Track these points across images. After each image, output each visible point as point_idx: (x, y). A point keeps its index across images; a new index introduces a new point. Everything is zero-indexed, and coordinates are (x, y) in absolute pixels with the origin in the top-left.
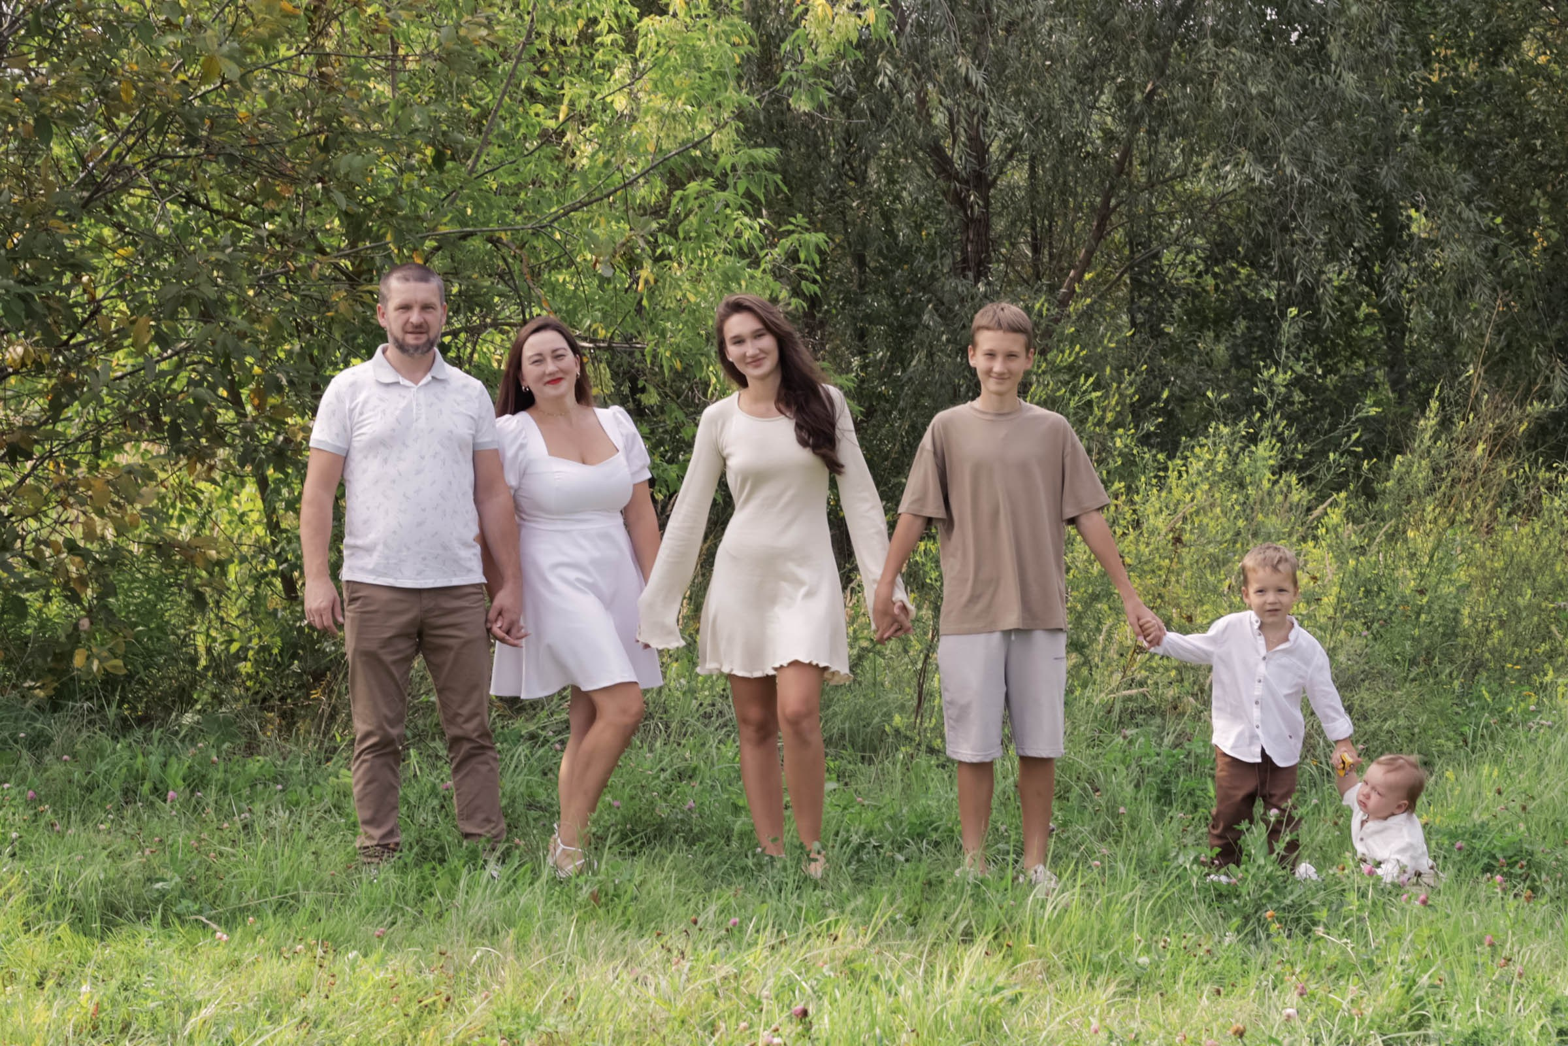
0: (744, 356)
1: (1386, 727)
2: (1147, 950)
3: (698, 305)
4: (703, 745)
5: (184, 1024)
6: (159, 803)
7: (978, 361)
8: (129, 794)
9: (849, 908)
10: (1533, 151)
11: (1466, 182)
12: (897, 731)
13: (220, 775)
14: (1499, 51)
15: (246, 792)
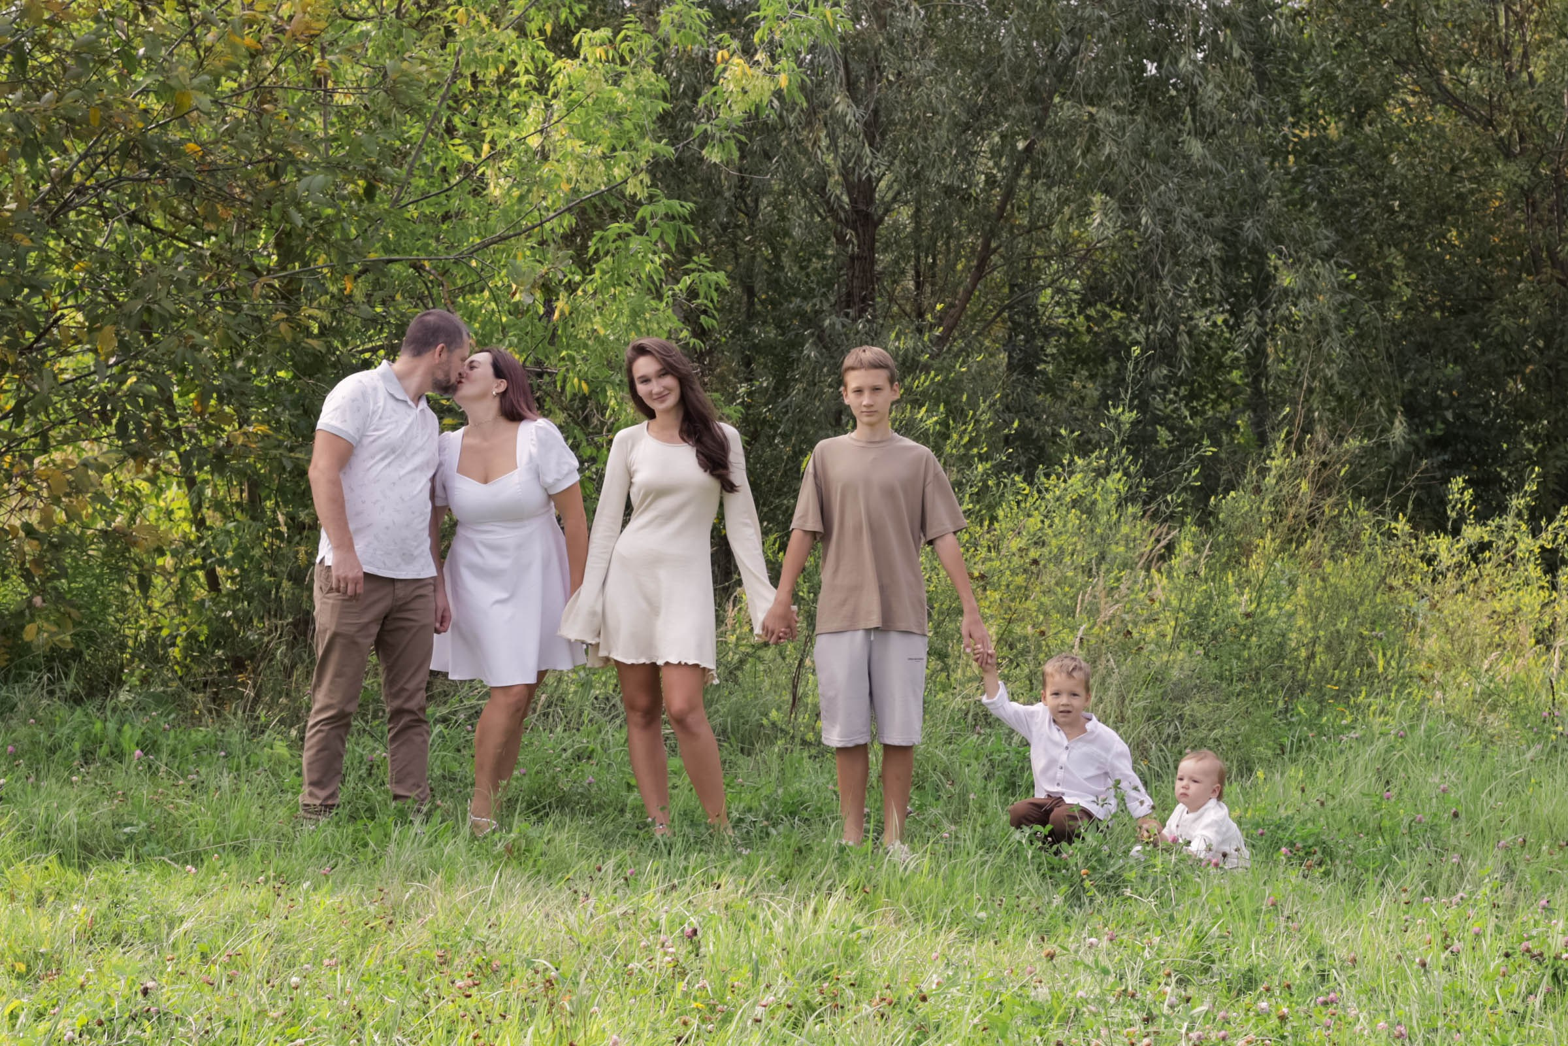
0: (650, 394)
1: (1212, 735)
2: (984, 907)
3: (606, 337)
4: (599, 731)
5: (168, 934)
6: (116, 764)
7: (850, 399)
8: (87, 756)
9: (730, 867)
10: (1391, 211)
11: (1326, 238)
12: (774, 724)
13: (171, 742)
14: (1361, 115)
15: (193, 757)
